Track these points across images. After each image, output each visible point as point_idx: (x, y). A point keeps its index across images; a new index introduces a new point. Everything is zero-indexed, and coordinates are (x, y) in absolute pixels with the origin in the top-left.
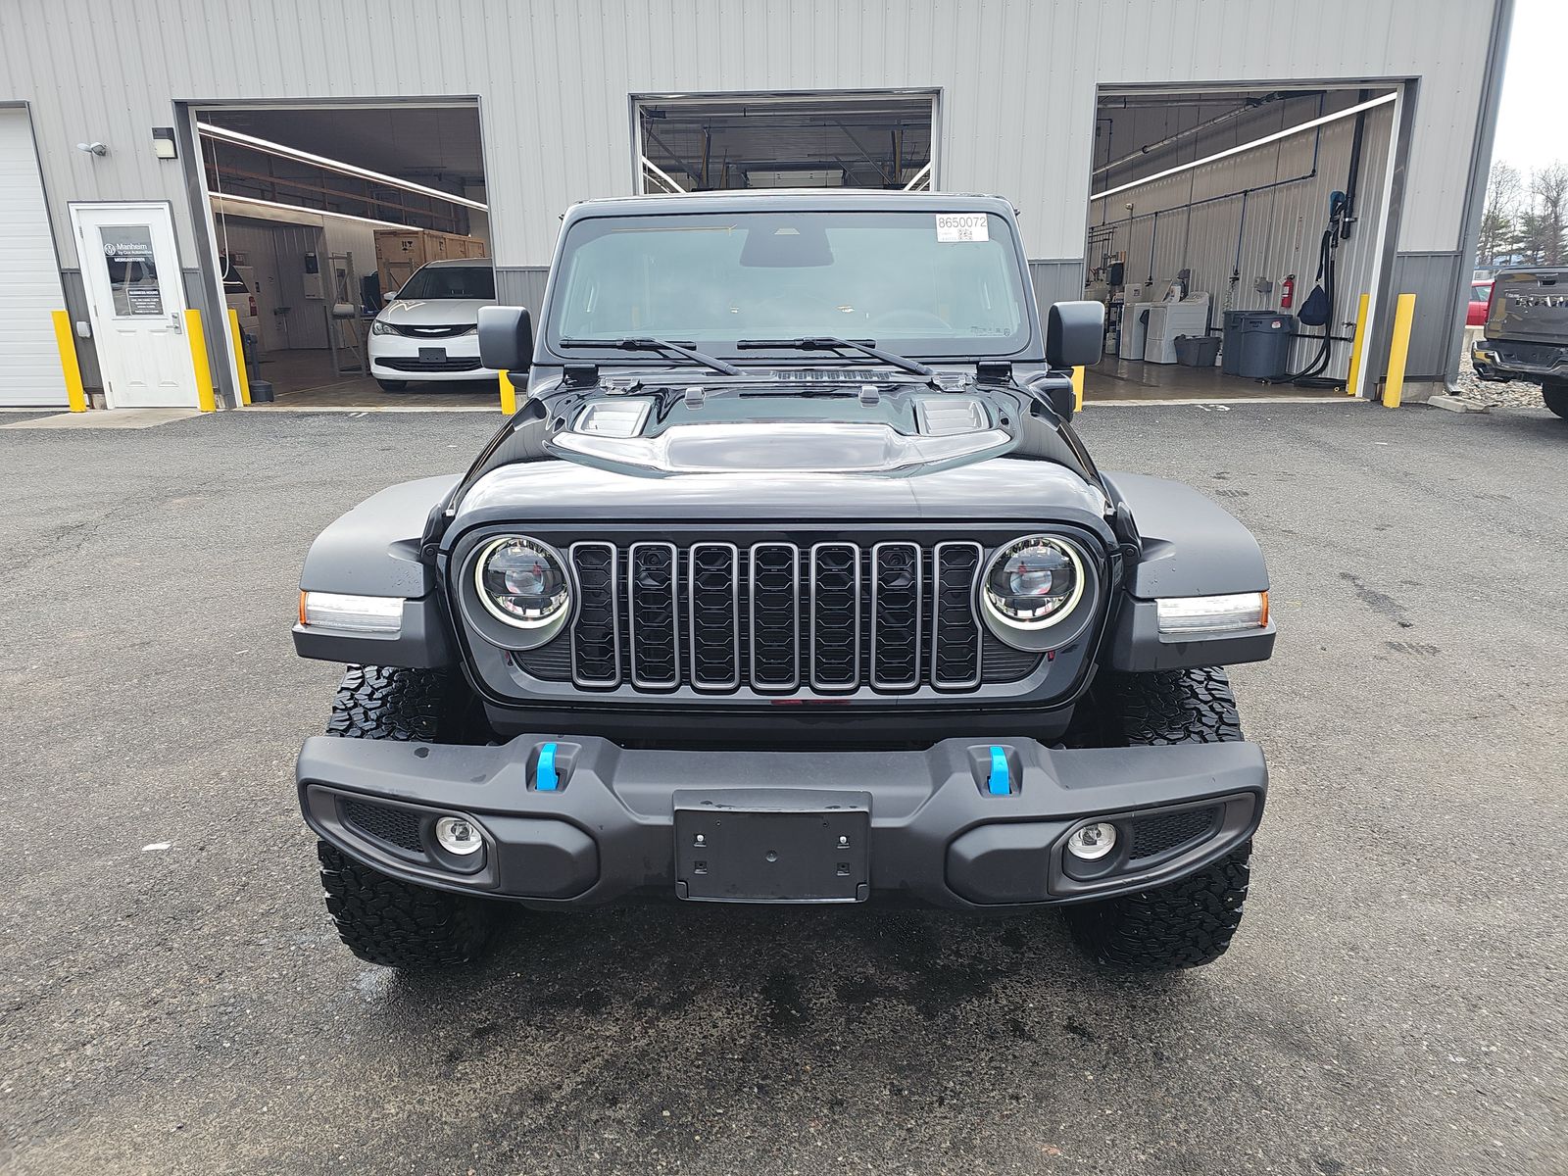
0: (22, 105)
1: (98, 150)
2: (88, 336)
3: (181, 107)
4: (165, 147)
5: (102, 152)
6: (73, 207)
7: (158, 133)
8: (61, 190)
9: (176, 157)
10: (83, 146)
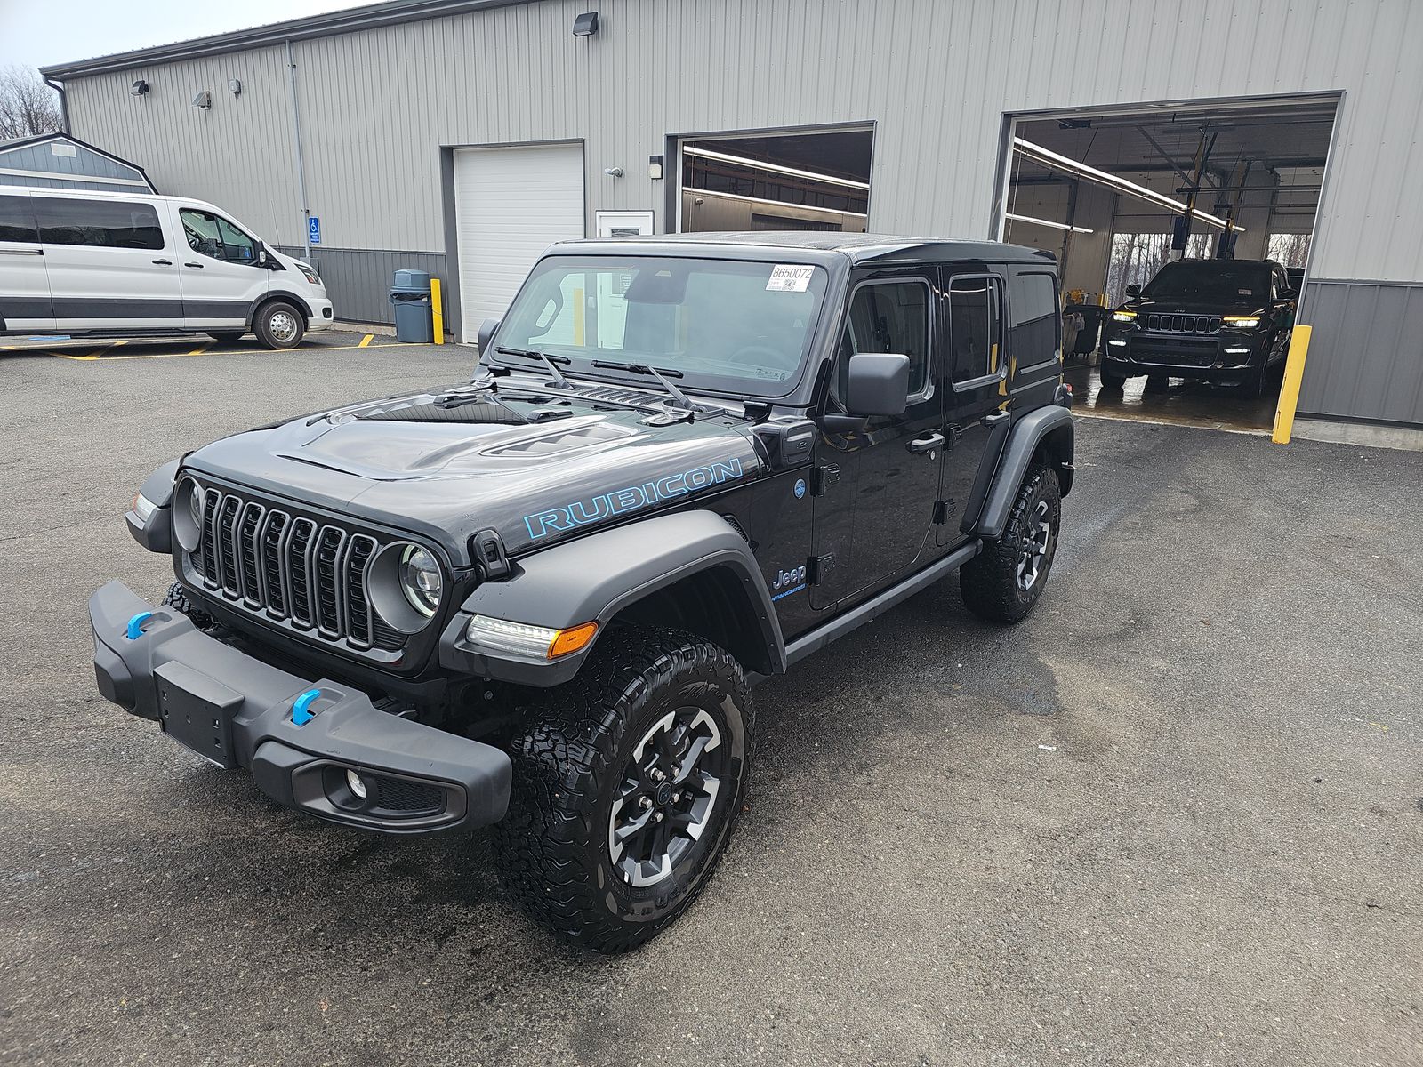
0: (581, 141)
1: (616, 172)
2: (594, 307)
3: (672, 140)
4: (656, 170)
5: (620, 175)
6: (598, 214)
7: (653, 160)
8: (594, 202)
9: (662, 178)
10: (607, 170)
